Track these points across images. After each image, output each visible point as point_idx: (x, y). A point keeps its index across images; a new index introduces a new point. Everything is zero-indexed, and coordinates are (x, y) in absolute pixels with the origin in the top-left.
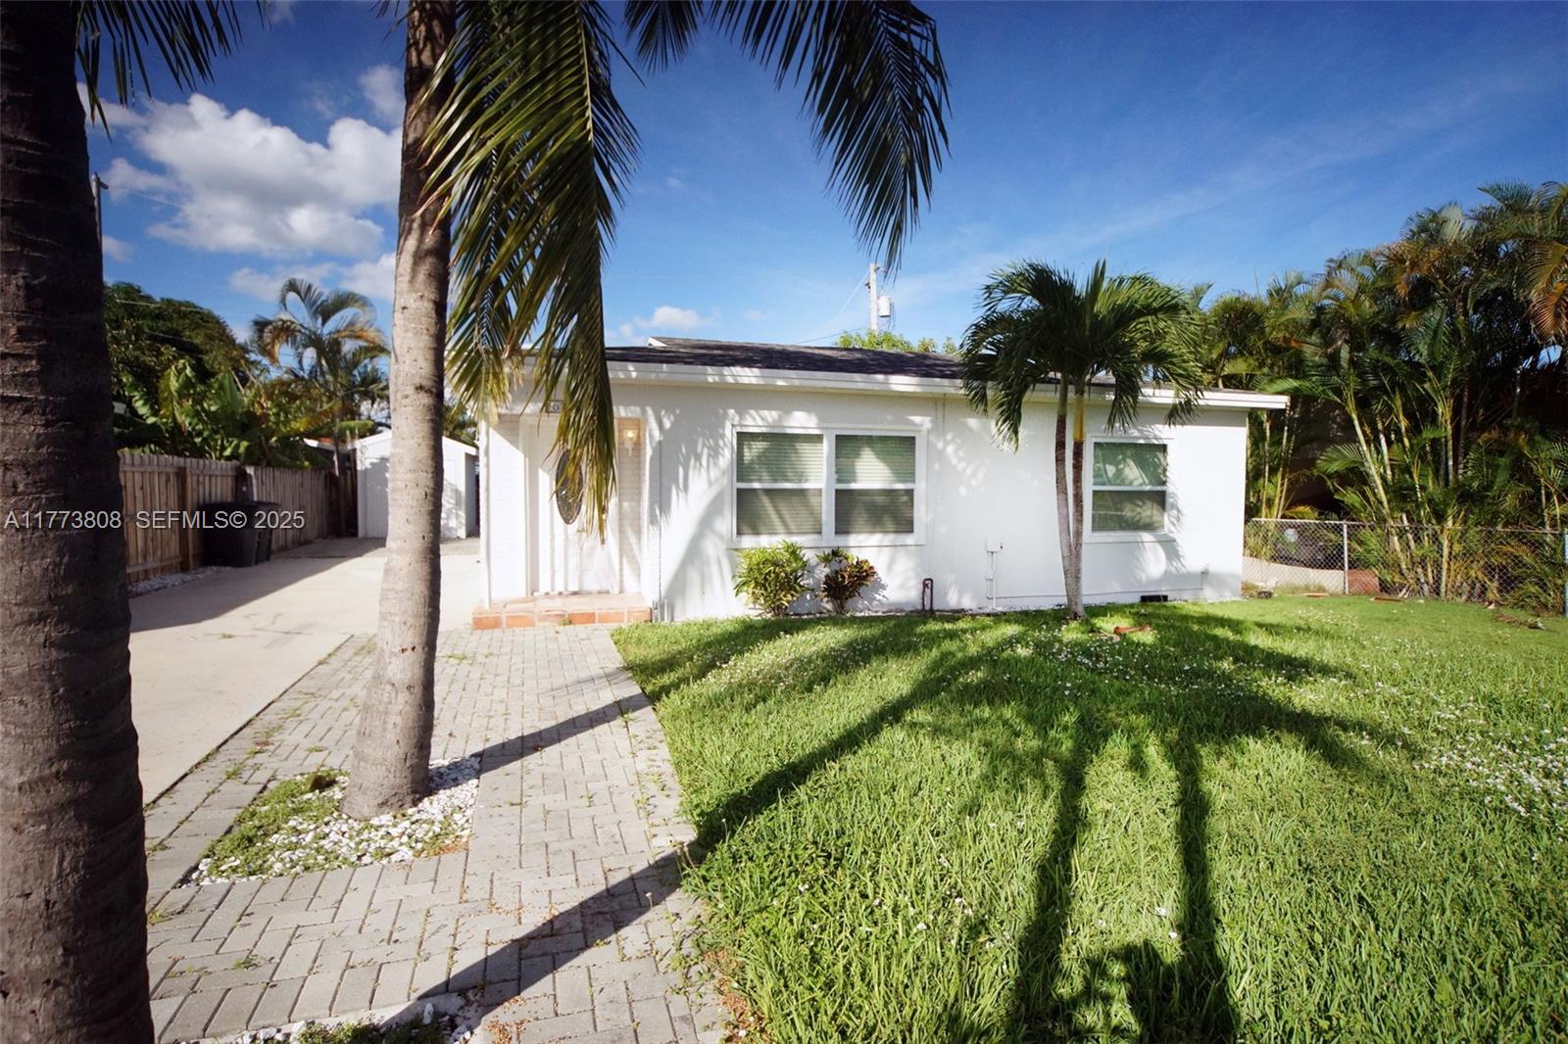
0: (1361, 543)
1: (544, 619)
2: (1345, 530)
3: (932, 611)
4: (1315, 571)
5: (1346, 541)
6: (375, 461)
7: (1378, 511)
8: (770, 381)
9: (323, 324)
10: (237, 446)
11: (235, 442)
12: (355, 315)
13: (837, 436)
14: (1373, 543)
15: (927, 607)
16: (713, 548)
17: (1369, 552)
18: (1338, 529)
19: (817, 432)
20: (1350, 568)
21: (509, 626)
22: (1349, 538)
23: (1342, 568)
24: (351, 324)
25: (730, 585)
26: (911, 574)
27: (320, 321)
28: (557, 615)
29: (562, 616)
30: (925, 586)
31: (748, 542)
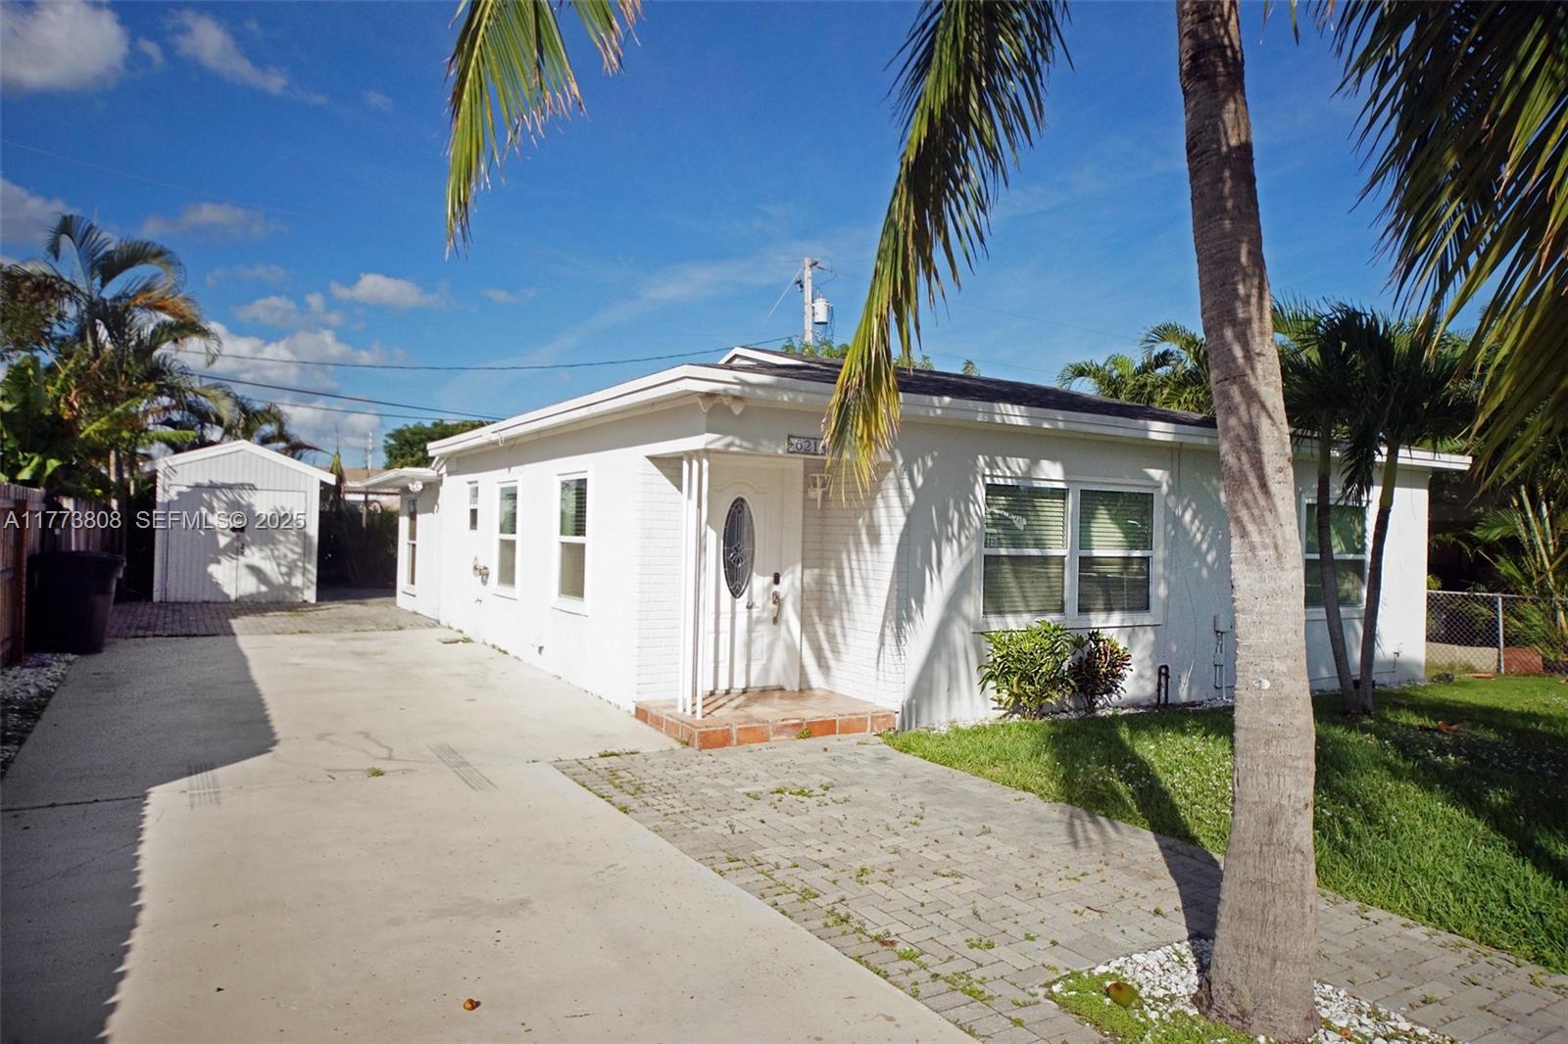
0: (1520, 618)
1: (779, 730)
2: (1500, 603)
3: (1166, 704)
4: (1462, 648)
5: (1501, 616)
6: (184, 489)
7: (1542, 584)
8: (1037, 423)
9: (103, 285)
10: (42, 466)
11: (36, 460)
12: (155, 276)
13: (1081, 491)
14: (1536, 618)
15: (1162, 701)
16: (960, 636)
17: (1531, 628)
18: (1491, 604)
19: (1062, 485)
20: (1506, 645)
21: (740, 743)
22: (1505, 613)
23: (1496, 645)
24: (147, 289)
25: (976, 679)
26: (1148, 663)
27: (97, 281)
28: (794, 725)
29: (799, 725)
30: (1160, 673)
31: (995, 624)
